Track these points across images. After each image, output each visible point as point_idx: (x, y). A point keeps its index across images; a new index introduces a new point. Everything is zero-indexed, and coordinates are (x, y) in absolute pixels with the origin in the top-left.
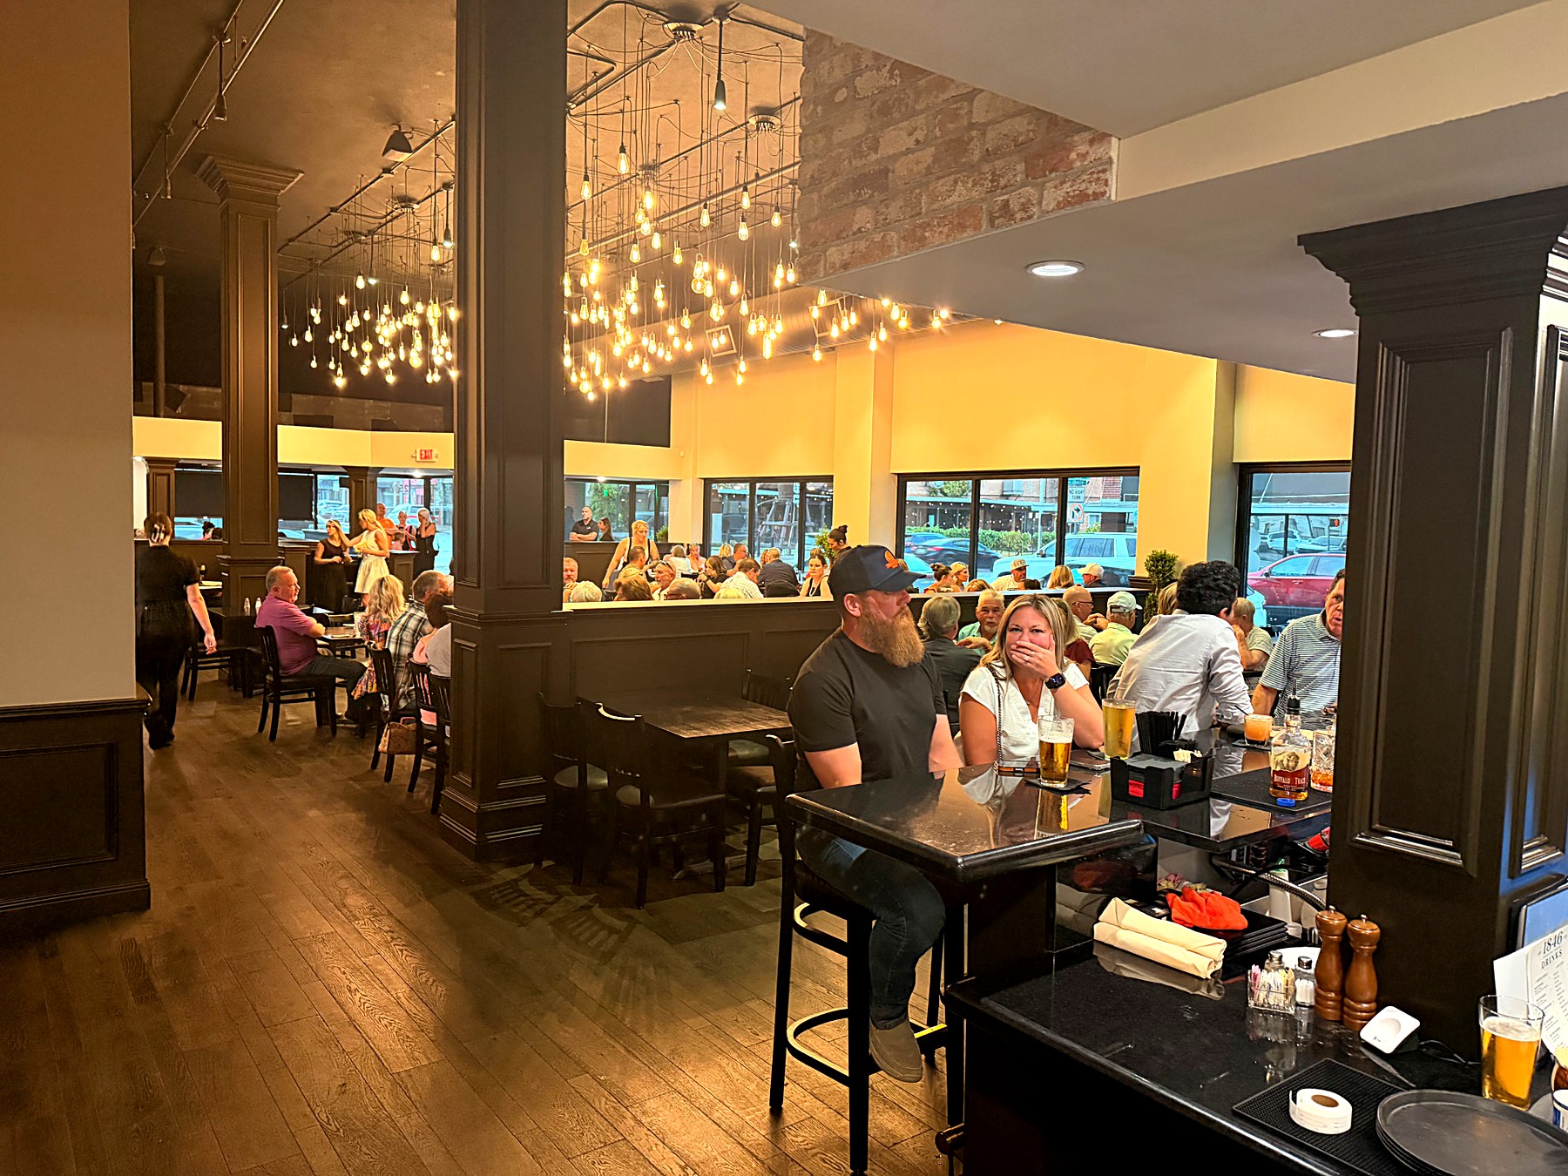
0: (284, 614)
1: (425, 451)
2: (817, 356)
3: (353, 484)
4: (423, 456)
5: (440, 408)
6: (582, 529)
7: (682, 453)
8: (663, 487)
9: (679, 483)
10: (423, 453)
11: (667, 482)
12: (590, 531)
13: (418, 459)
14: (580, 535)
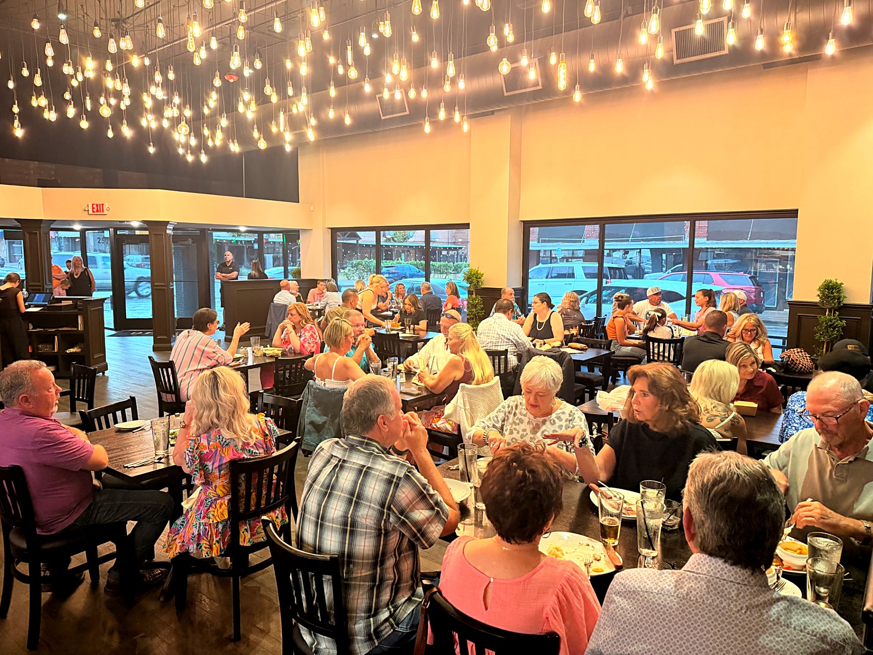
0: (41, 442)
1: (97, 205)
2: (427, 128)
3: (27, 235)
4: (95, 210)
5: (99, 170)
6: (224, 269)
7: (312, 208)
8: (292, 236)
9: (310, 232)
10: (95, 206)
11: (298, 231)
12: (232, 271)
13: (91, 212)
14: (223, 274)
